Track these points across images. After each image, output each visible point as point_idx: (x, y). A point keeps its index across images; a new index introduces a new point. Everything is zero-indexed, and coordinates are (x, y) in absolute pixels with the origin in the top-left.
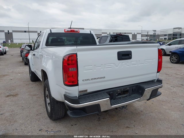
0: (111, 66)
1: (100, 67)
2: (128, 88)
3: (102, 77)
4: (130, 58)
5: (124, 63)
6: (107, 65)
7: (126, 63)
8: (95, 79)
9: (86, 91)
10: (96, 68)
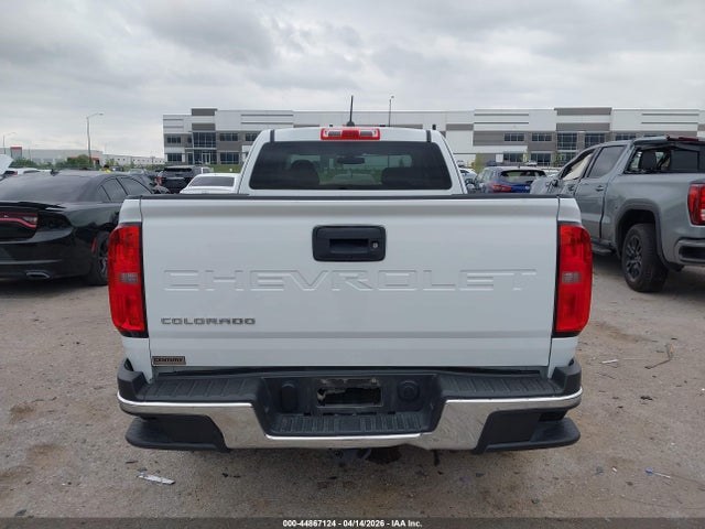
0: (280, 281)
1: (233, 281)
2: (374, 381)
3: (244, 317)
4: (379, 256)
5: (341, 274)
6: (260, 275)
7: (355, 275)
8: (211, 324)
9: (181, 359)
10: (216, 281)
